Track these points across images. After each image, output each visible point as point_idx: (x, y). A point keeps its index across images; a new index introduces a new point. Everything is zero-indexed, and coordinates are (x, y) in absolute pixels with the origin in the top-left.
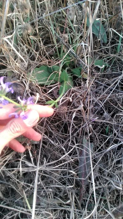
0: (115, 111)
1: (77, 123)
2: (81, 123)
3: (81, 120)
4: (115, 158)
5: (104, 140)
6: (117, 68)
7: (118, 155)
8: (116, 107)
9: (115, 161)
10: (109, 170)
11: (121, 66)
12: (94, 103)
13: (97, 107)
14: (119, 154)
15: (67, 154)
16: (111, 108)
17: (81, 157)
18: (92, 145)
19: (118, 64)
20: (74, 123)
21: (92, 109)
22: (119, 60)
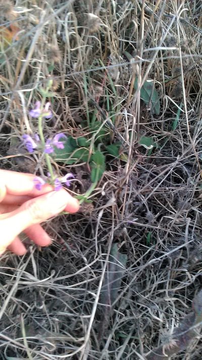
0: (162, 211)
1: (106, 224)
2: (111, 225)
4: (157, 279)
5: (142, 252)
7: (160, 277)
8: (165, 207)
9: (156, 284)
10: (147, 296)
11: (176, 150)
12: (134, 196)
13: (137, 202)
14: (162, 275)
15: (88, 266)
16: (158, 208)
18: (124, 258)
19: (173, 146)
20: (102, 225)
21: (130, 205)
22: (175, 141)
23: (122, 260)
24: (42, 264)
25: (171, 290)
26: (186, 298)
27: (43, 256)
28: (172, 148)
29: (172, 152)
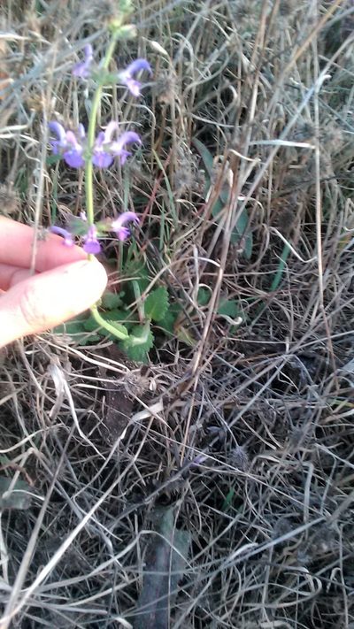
0: (251, 443)
1: (143, 464)
2: (157, 467)
3: (156, 456)
4: (243, 582)
5: (212, 524)
6: (269, 327)
7: (250, 576)
8: (256, 433)
9: (241, 591)
10: (224, 617)
11: (277, 325)
13: (215, 428)
14: (253, 572)
15: (115, 559)
16: (242, 435)
17: (152, 573)
18: (185, 540)
19: (271, 317)
20: (138, 466)
21: (198, 432)
22: (275, 307)
23: (181, 543)
24: (14, 544)
25: (269, 606)
26: (296, 622)
27: (18, 528)
28: (271, 321)
29: (271, 329)
